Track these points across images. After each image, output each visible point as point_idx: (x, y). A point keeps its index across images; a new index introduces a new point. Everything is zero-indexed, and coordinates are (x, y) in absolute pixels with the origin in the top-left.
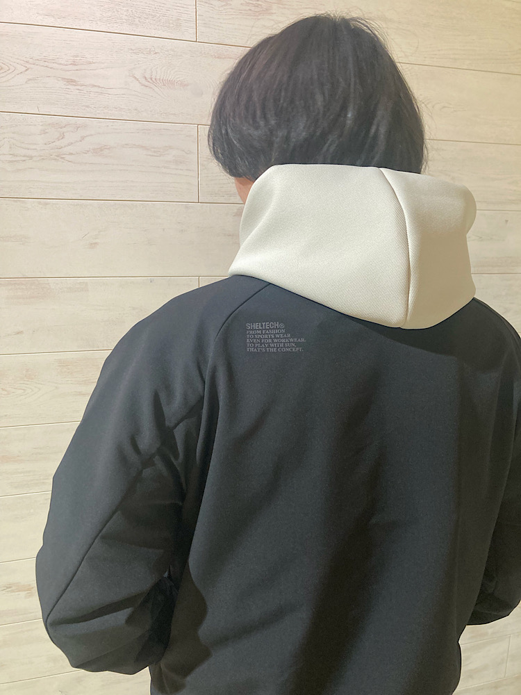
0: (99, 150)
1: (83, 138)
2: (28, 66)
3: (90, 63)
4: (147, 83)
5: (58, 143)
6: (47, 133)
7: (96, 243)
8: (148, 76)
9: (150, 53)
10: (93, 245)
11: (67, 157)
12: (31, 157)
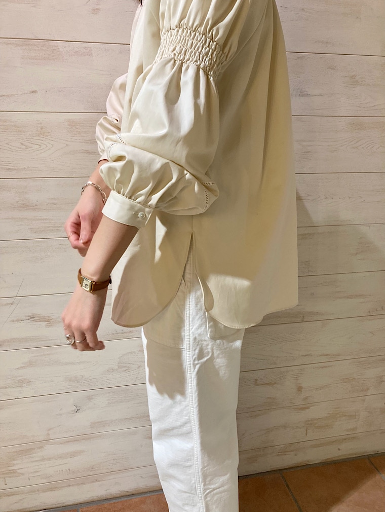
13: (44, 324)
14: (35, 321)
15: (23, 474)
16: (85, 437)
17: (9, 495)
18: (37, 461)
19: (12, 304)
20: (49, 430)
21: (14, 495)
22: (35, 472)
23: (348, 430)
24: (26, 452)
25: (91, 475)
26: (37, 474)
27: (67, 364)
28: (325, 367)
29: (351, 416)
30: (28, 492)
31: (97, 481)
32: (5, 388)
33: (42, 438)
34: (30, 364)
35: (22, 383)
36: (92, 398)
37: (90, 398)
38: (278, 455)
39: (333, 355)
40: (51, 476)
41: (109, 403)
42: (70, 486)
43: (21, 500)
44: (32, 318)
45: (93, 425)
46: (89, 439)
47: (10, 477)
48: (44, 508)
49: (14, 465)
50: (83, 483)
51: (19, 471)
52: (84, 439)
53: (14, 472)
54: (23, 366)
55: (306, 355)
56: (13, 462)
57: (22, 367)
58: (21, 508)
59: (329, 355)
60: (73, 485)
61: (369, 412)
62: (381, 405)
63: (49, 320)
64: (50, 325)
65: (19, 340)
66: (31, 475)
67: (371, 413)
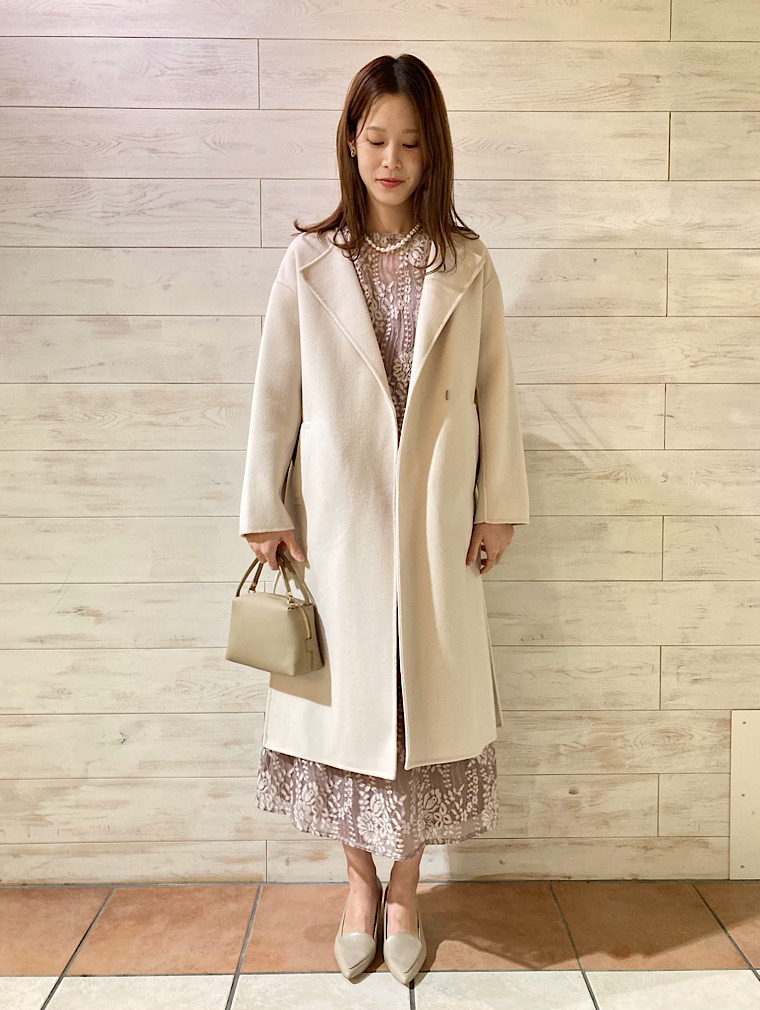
0: (173, 205)
1: (161, 196)
2: (120, 140)
3: (170, 134)
4: (215, 147)
5: (141, 201)
6: (130, 193)
7: (169, 285)
8: (217, 141)
9: (218, 122)
10: (166, 287)
11: (148, 212)
12: (119, 213)
13: (92, 619)
14: (83, 615)
15: (51, 823)
16: (129, 781)
17: (32, 853)
18: (69, 807)
19: (59, 591)
20: (88, 763)
22: (68, 823)
24: (57, 791)
25: (135, 843)
26: (68, 827)
27: (115, 674)
29: (515, 806)
30: (55, 853)
31: (143, 852)
32: (43, 697)
33: (79, 775)
34: (74, 669)
35: (62, 693)
36: (143, 726)
37: (140, 725)
40: (84, 834)
41: (163, 736)
42: (107, 852)
43: (44, 864)
44: (79, 610)
45: (142, 765)
46: (135, 785)
47: (35, 825)
48: (73, 882)
49: (43, 808)
50: (125, 853)
51: (46, 818)
52: (128, 784)
53: (40, 818)
54: (64, 670)
56: (42, 803)
57: (63, 673)
58: (41, 877)
60: (112, 853)
61: (544, 803)
62: (564, 793)
63: (98, 615)
64: (99, 622)
65: (64, 637)
66: (61, 827)
67: (548, 805)
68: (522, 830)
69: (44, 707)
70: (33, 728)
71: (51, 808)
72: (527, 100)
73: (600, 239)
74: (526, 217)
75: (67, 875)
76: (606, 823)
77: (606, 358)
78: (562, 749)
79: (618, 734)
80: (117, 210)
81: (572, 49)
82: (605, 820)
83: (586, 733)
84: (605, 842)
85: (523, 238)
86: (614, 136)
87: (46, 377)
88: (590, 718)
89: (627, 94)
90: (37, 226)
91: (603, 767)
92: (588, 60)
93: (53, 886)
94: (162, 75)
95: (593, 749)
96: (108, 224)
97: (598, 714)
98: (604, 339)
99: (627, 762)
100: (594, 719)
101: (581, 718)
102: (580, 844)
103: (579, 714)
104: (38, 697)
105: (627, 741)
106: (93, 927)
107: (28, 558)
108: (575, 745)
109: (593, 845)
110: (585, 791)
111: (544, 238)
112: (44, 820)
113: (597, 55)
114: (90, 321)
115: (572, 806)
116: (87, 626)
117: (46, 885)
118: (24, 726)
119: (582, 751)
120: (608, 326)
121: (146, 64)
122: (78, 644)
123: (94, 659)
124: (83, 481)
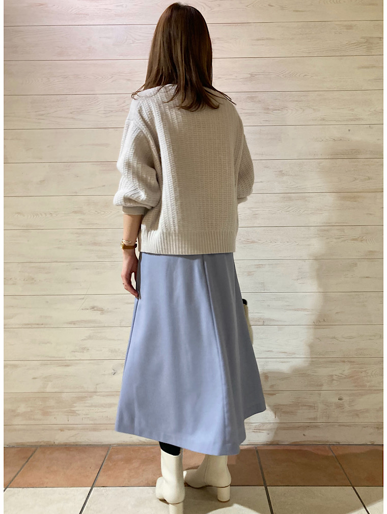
13: (99, 312)
14: (95, 310)
15: (79, 415)
17: (69, 429)
18: (88, 406)
19: (83, 299)
20: (97, 385)
21: (72, 430)
22: (87, 414)
23: (310, 419)
24: (81, 399)
26: (88, 416)
27: (110, 340)
28: (285, 362)
29: (311, 406)
30: (81, 429)
32: (75, 352)
33: (92, 390)
34: (90, 337)
35: (84, 349)
38: (254, 432)
39: (290, 353)
40: (95, 420)
42: (107, 429)
43: (76, 434)
44: (93, 308)
47: (71, 415)
48: (90, 444)
49: (75, 407)
51: (77, 412)
52: (117, 395)
53: (73, 413)
55: (269, 351)
56: (74, 404)
57: (85, 339)
58: (74, 441)
59: (286, 353)
60: (109, 429)
61: (325, 405)
62: (336, 400)
63: (102, 311)
64: (102, 314)
65: (85, 322)
66: (84, 416)
67: (328, 406)
68: (315, 419)
69: (76, 357)
70: (70, 367)
71: (79, 407)
72: (314, 51)
73: (352, 120)
74: (314, 109)
75: (87, 440)
76: (357, 415)
77: (356, 179)
78: (335, 377)
79: (362, 370)
80: (111, 109)
81: (337, 25)
82: (357, 414)
83: (347, 369)
84: (357, 425)
85: (313, 120)
86: (359, 68)
87: (76, 192)
88: (349, 361)
89: (365, 47)
90: (72, 118)
91: (356, 386)
92: (345, 30)
93: (80, 445)
94: (133, 43)
95: (351, 377)
96: (107, 117)
97: (352, 360)
98: (354, 170)
99: (368, 384)
100: (351, 362)
101: (344, 362)
102: (343, 425)
103: (343, 359)
104: (73, 351)
105: (368, 373)
106: (103, 465)
107: (68, 282)
108: (341, 375)
109: (351, 426)
110: (346, 398)
111: (323, 120)
112: (75, 413)
113: (350, 27)
114: (98, 165)
115: (340, 406)
116: (96, 316)
117: (77, 445)
118: (66, 366)
119: (345, 378)
120: (356, 163)
121: (125, 37)
122: (93, 325)
123: (100, 332)
124: (95, 244)
